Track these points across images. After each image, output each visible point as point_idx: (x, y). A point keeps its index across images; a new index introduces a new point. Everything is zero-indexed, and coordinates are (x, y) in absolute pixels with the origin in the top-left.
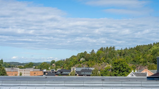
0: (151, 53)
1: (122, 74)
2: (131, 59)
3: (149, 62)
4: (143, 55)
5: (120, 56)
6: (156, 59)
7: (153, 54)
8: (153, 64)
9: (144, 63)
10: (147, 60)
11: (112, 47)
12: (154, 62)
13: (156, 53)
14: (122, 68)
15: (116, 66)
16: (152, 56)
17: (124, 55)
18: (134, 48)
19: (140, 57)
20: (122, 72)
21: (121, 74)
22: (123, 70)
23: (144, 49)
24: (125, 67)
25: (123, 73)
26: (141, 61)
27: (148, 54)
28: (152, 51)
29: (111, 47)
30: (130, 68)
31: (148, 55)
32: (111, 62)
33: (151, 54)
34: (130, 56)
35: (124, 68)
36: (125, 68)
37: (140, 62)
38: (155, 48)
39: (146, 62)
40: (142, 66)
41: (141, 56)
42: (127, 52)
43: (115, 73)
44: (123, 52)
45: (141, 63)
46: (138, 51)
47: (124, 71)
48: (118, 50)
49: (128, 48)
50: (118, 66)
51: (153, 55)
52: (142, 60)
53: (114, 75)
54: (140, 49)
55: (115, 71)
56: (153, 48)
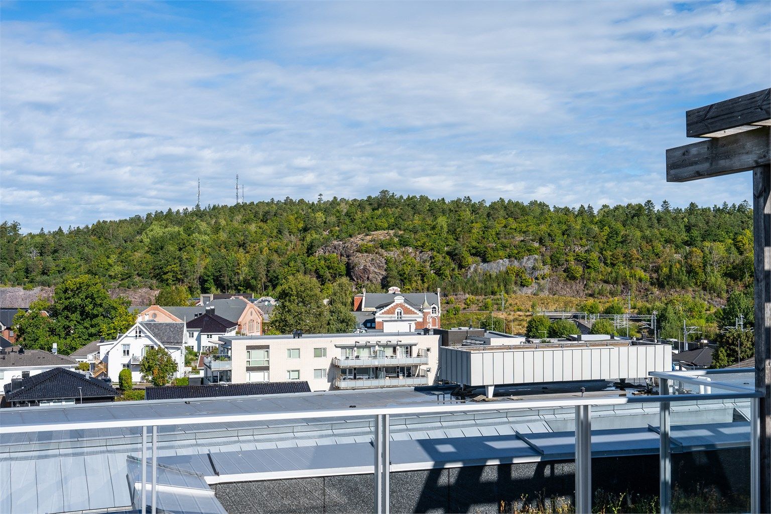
0: (147, 248)
1: (88, 326)
2: (80, 266)
3: (139, 275)
4: (121, 254)
5: (41, 255)
6: (161, 268)
7: (154, 251)
8: (154, 281)
9: (123, 280)
10: (132, 271)
11: (9, 224)
12: (155, 277)
13: (162, 248)
14: (91, 306)
15: (69, 298)
16: (148, 256)
17: (55, 251)
18: (87, 227)
19: (110, 261)
20: (91, 319)
21: (86, 325)
22: (95, 312)
23: (121, 233)
24: (99, 302)
25: (95, 321)
26: (113, 274)
27: (134, 250)
28: (147, 241)
29: (5, 223)
30: (115, 305)
31: (138, 255)
32: (9, 276)
33: (147, 252)
34: (77, 256)
35: (95, 305)
36: (101, 305)
37: (110, 276)
38: (157, 230)
39: (130, 277)
40: (117, 290)
41: (113, 258)
42: (65, 242)
43: (68, 324)
44: (51, 240)
45: (116, 280)
46: (102, 239)
47: (97, 316)
48: (32, 236)
49: (65, 230)
50: (77, 301)
51: (152, 253)
52: (118, 269)
53: (64, 327)
54: (109, 234)
55: (67, 317)
56: (152, 230)
